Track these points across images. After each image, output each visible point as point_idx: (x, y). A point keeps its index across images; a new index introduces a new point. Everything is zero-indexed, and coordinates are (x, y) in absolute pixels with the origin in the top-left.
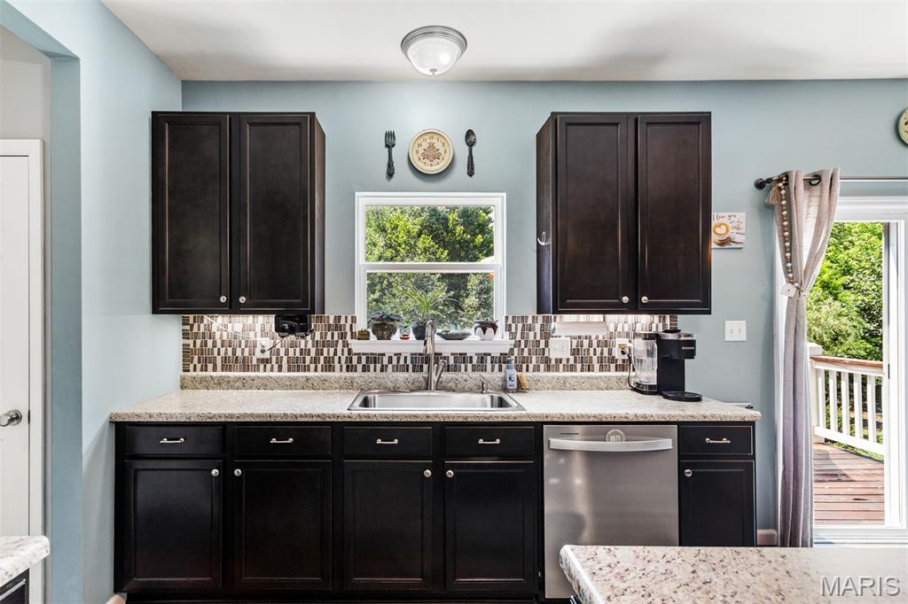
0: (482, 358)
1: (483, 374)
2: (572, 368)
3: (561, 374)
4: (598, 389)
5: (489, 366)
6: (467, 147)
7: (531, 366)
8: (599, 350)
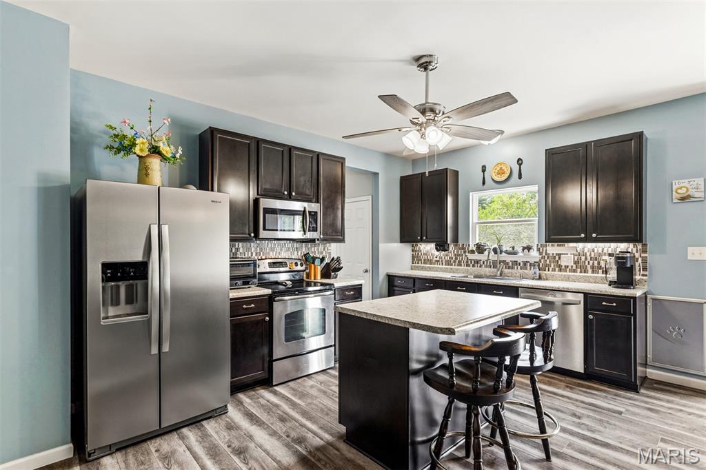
0: (525, 263)
1: (525, 271)
2: (574, 271)
3: (568, 273)
4: (589, 282)
5: (529, 268)
6: (518, 166)
7: (551, 269)
8: (591, 262)
